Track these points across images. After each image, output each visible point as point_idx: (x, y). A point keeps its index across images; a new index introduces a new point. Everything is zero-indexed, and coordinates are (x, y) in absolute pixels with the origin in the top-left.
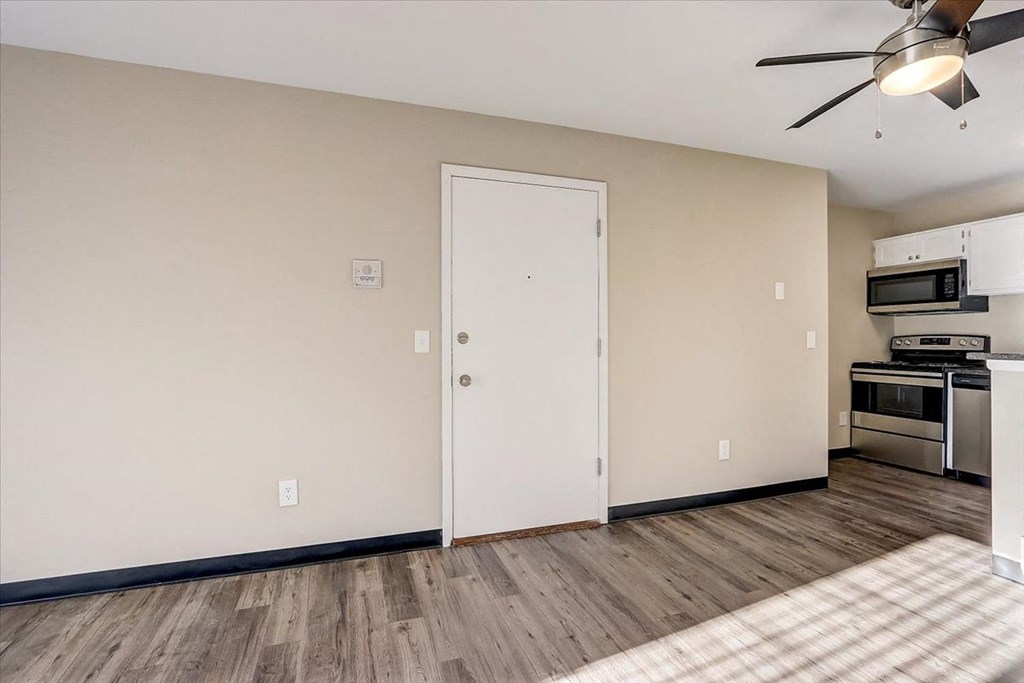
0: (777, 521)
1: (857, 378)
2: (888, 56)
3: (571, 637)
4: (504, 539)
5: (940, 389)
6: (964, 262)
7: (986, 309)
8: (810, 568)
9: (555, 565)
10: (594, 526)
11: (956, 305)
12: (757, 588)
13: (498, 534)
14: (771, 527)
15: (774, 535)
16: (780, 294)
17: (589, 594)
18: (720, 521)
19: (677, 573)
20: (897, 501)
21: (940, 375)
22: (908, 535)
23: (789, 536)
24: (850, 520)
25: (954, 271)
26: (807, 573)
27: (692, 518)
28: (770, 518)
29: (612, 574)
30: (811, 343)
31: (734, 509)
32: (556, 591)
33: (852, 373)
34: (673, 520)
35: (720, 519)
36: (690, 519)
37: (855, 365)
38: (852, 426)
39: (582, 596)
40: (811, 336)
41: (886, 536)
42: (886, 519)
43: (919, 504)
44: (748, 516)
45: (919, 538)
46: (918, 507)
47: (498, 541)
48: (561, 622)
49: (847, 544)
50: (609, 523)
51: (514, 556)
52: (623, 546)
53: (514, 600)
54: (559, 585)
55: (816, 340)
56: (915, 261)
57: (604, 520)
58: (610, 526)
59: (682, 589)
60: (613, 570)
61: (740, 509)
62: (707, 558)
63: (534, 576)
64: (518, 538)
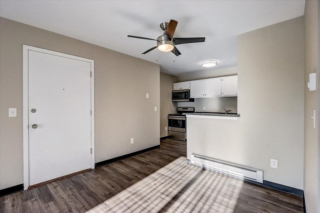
0: (145, 159)
1: (170, 118)
2: (159, 41)
3: (70, 211)
4: (53, 181)
5: (185, 120)
6: (190, 90)
7: (194, 101)
8: (149, 171)
9: (71, 187)
10: (90, 170)
11: (188, 100)
12: (134, 179)
13: (50, 180)
14: (143, 161)
15: (143, 163)
16: (147, 97)
17: (80, 194)
18: (130, 162)
19: (112, 180)
20: (174, 149)
21: (185, 117)
22: (174, 157)
23: (147, 163)
24: (162, 156)
25: (188, 92)
26: (148, 172)
27: (122, 162)
28: (143, 158)
29: (91, 185)
30: (156, 110)
31: (135, 157)
32: (69, 196)
33: (168, 117)
34: (116, 163)
35: (130, 161)
36: (121, 163)
37: (169, 115)
38: (168, 130)
39: (78, 195)
40: (156, 108)
41: (169, 158)
42: (170, 154)
43: (178, 149)
44: (138, 159)
45: (176, 158)
46: (178, 150)
47: (50, 183)
48: (67, 206)
49: (160, 162)
50: (95, 168)
51: (55, 187)
52: (98, 175)
53: (51, 203)
54: (71, 193)
55: (157, 109)
56: (181, 89)
57: (93, 167)
58: (95, 169)
59: (112, 184)
60: (91, 184)
61: (137, 157)
62: (123, 173)
63: (62, 193)
64: (59, 180)
